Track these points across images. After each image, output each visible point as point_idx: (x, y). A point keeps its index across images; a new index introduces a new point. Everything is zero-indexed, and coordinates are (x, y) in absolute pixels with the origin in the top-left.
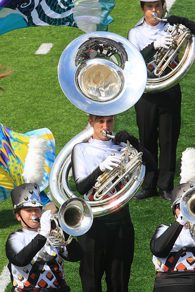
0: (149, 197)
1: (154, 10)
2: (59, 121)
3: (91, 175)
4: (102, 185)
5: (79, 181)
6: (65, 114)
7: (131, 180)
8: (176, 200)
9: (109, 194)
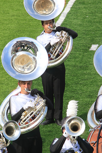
0: (50, 123)
1: (49, 25)
5: (13, 115)
6: (6, 80)
7: (40, 114)
8: (64, 125)
9: (28, 122)
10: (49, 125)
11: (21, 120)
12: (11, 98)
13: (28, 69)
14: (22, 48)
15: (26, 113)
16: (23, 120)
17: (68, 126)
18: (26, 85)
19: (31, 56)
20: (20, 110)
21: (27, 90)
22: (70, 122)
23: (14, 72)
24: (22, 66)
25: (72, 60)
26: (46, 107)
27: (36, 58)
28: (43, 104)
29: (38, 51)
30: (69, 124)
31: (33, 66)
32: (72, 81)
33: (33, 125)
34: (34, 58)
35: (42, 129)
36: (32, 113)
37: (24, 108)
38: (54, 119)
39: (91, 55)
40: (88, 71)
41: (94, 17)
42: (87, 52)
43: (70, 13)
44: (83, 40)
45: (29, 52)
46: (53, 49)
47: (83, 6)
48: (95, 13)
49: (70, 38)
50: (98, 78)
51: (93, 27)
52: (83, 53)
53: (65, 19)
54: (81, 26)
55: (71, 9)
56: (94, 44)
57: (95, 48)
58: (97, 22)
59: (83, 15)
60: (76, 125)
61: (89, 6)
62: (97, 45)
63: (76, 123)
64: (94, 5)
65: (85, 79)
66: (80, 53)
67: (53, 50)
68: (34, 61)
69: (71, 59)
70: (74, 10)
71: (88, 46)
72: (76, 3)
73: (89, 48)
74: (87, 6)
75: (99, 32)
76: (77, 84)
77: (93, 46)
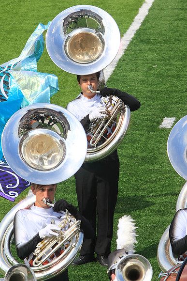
0: (87, 263)
1: (89, 83)
3: (31, 241)
4: (41, 251)
5: (19, 246)
7: (70, 246)
10: (84, 266)
15: (44, 245)
17: (121, 273)
18: (45, 193)
21: (47, 201)
25: (127, 146)
26: (80, 233)
28: (76, 229)
30: (122, 268)
31: (59, 157)
32: (126, 185)
33: (58, 266)
35: (73, 273)
39: (162, 137)
40: (157, 167)
41: (168, 67)
42: (154, 132)
43: (124, 60)
44: (147, 110)
46: (95, 127)
47: (147, 47)
48: (169, 60)
49: (126, 109)
50: (176, 179)
51: (166, 86)
52: (147, 132)
53: (113, 71)
54: (144, 84)
55: (125, 53)
56: (168, 117)
57: (169, 123)
58: (173, 76)
59: (148, 63)
61: (159, 47)
62: (174, 119)
64: (167, 46)
65: (151, 180)
66: (142, 133)
67: (94, 130)
69: (125, 144)
70: (131, 55)
71: (157, 120)
72: (135, 41)
73: (159, 123)
74: (154, 46)
75: (177, 94)
76: (136, 189)
77: (166, 120)
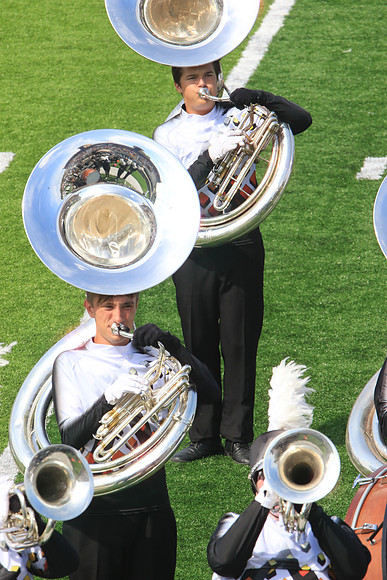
0: (206, 456)
1: (201, 82)
2: (27, 306)
3: (88, 413)
4: (109, 433)
5: (65, 424)
6: (38, 292)
7: (168, 420)
8: (258, 463)
9: (124, 450)
10: (201, 463)
11: (97, 442)
12: (60, 358)
13: (125, 251)
14: (102, 171)
15: (117, 417)
16: (106, 442)
17: (275, 466)
18: (116, 312)
19: (136, 202)
20: (91, 405)
21: (119, 329)
22: (284, 450)
23: (68, 263)
24: (101, 241)
25: (289, 215)
26: (191, 393)
27: (154, 207)
28: (181, 382)
29: (159, 181)
30: (279, 455)
31: (142, 239)
32: (288, 297)
33: (143, 461)
34: (147, 210)
35: (176, 478)
36: (139, 417)
37: (110, 399)
38: (223, 441)
39: (362, 197)
40: (350, 259)
41: (374, 53)
42: (345, 186)
43: (283, 39)
44: (330, 141)
45: (128, 186)
46: (221, 173)
47: (332, 11)
48: (377, 38)
49: (285, 131)
51: (370, 92)
52: (330, 187)
53: (262, 62)
54: (324, 88)
55: (285, 23)
56: (373, 155)
57: (377, 169)
58: (385, 72)
59: (333, 45)
60: (307, 460)
61: (355, 10)
62: (386, 160)
63: (304, 454)
64: (374, 8)
65: (339, 286)
66: (321, 189)
67: (219, 180)
68: (146, 220)
69: (285, 211)
70: (297, 27)
71: (352, 162)
73: (356, 169)
74: (346, 10)
76: (308, 305)
77: (370, 162)
